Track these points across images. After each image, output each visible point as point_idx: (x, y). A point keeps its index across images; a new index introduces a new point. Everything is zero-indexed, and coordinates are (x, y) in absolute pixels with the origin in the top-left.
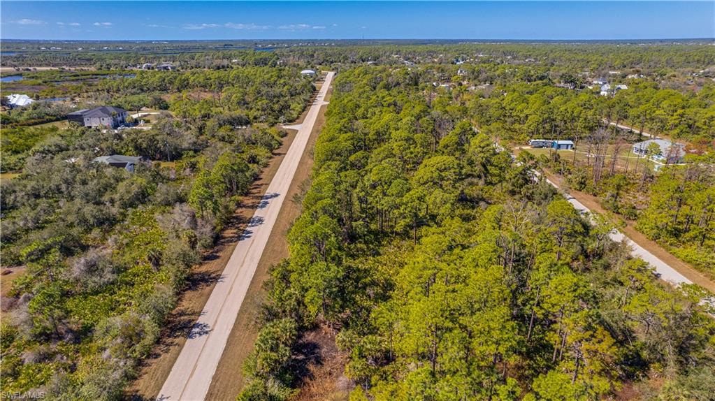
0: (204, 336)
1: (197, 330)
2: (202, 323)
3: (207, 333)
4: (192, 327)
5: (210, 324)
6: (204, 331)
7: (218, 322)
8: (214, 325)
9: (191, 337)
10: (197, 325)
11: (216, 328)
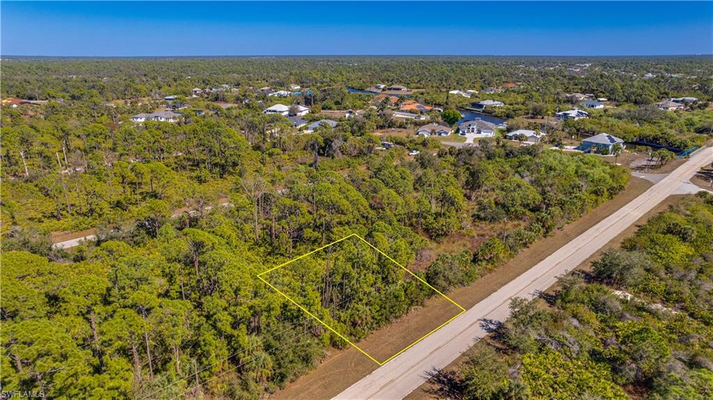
0: (488, 319)
1: (492, 327)
2: (484, 330)
3: (485, 320)
4: (495, 331)
5: (477, 325)
6: (485, 323)
7: (470, 324)
8: (476, 322)
9: (500, 323)
10: (489, 330)
11: (476, 320)
